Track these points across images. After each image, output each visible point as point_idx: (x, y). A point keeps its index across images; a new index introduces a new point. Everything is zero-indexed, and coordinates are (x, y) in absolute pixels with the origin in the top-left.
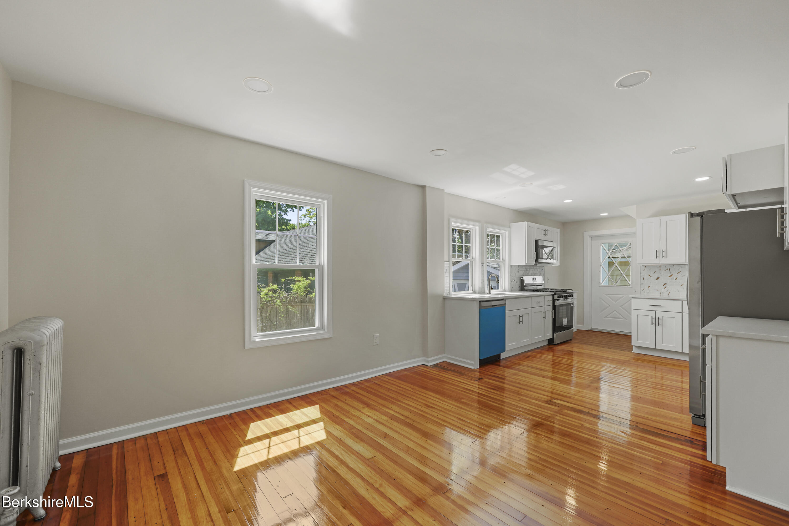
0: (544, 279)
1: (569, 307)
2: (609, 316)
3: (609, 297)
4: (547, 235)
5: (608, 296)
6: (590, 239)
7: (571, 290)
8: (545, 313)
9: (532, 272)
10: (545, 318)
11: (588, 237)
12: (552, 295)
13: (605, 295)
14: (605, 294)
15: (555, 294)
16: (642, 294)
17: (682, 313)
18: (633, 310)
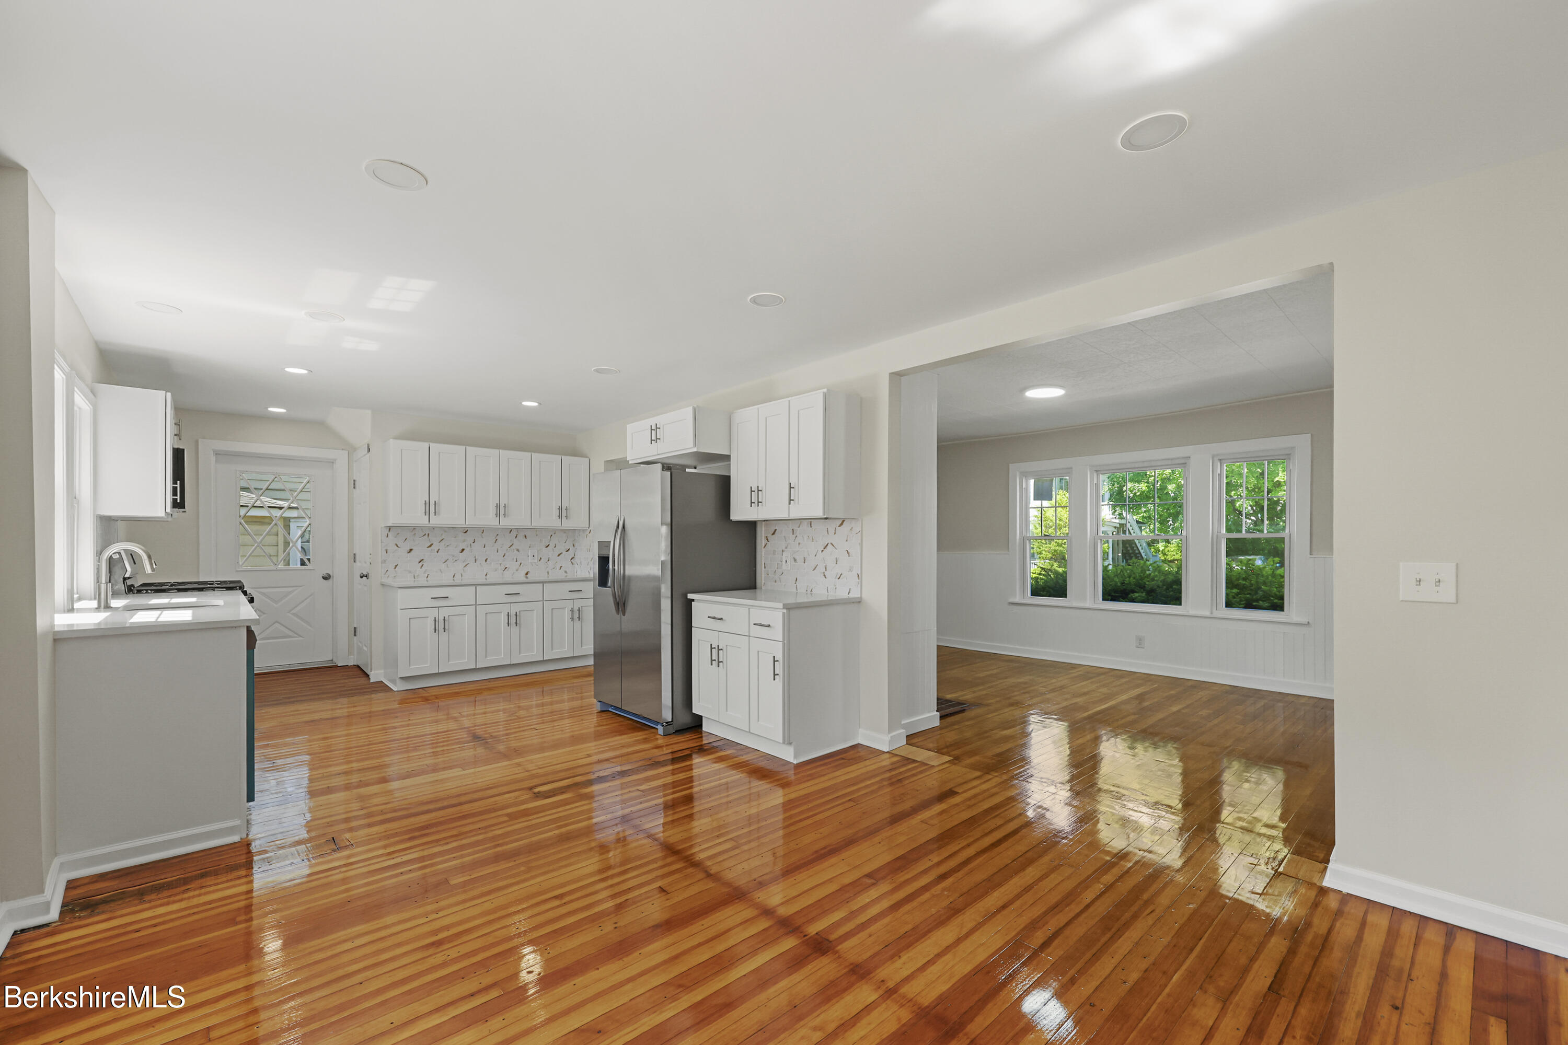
6: (214, 458)
16: (385, 581)
17: (476, 605)
18: (399, 611)
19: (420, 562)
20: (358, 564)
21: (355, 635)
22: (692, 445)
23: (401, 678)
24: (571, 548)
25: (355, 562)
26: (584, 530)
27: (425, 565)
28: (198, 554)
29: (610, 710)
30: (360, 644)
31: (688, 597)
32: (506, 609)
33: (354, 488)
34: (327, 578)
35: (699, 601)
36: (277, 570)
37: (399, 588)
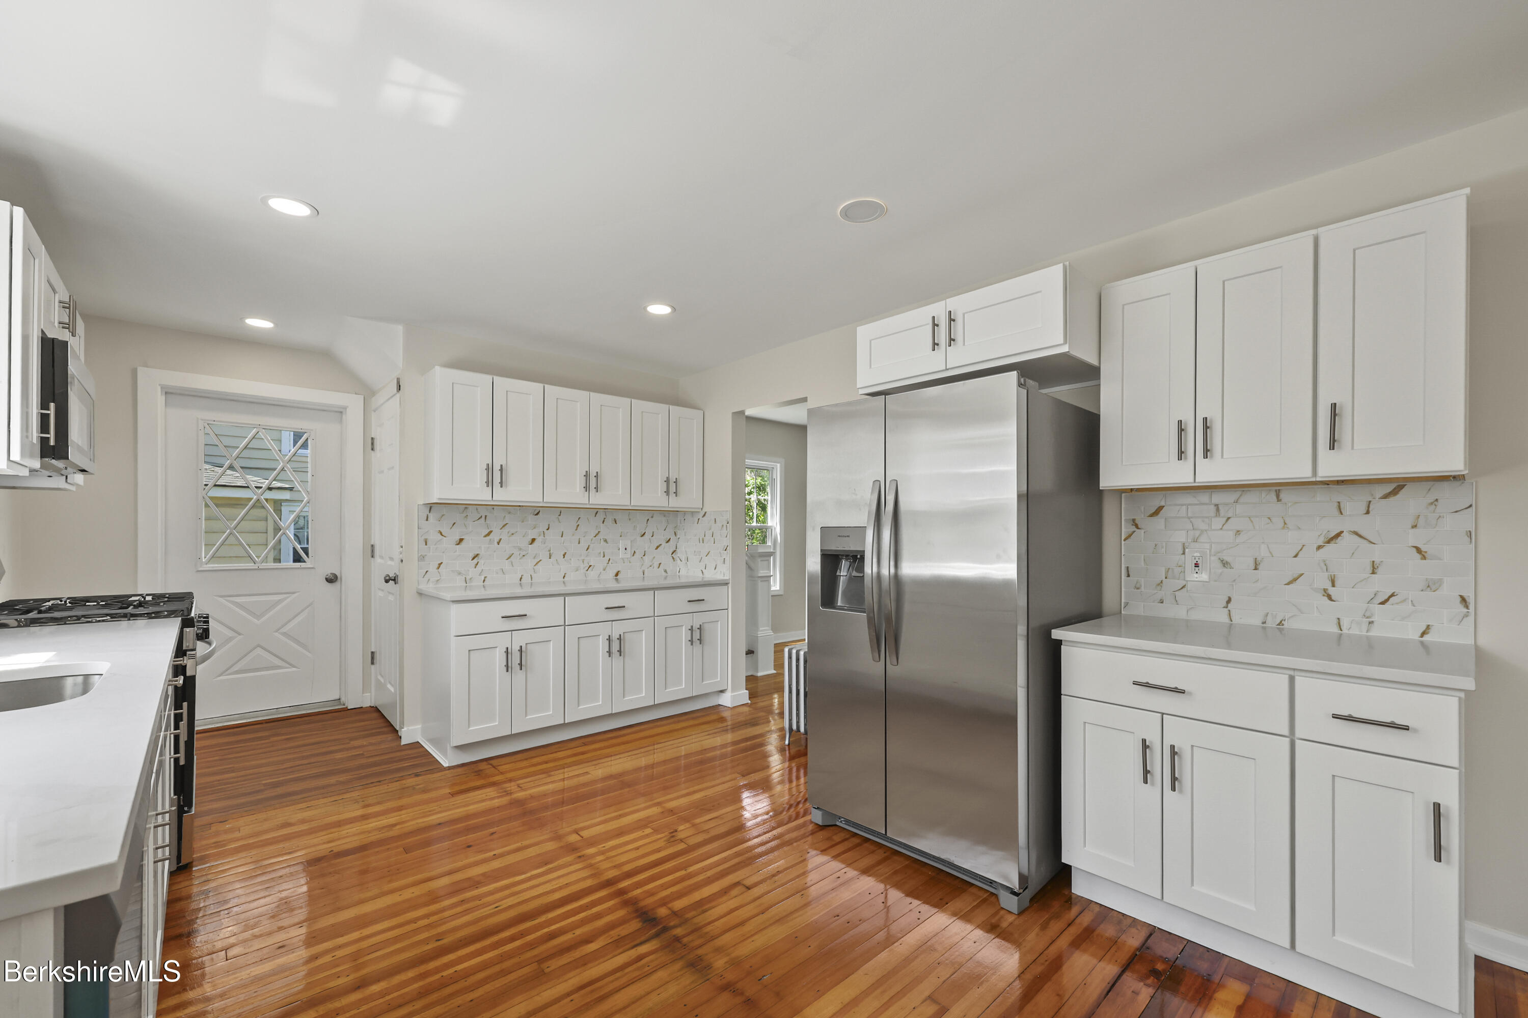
3: (237, 605)
6: (163, 399)
11: (159, 388)
15: (188, 623)
16: (423, 587)
17: (565, 625)
18: (454, 640)
19: (473, 559)
20: (378, 560)
21: (373, 663)
22: (1061, 340)
23: (457, 747)
24: (673, 537)
25: (373, 556)
26: (692, 513)
27: (481, 562)
29: (838, 823)
30: (379, 677)
31: (1053, 637)
32: (604, 630)
33: (373, 449)
34: (332, 579)
35: (1074, 643)
36: (259, 569)
37: (453, 601)
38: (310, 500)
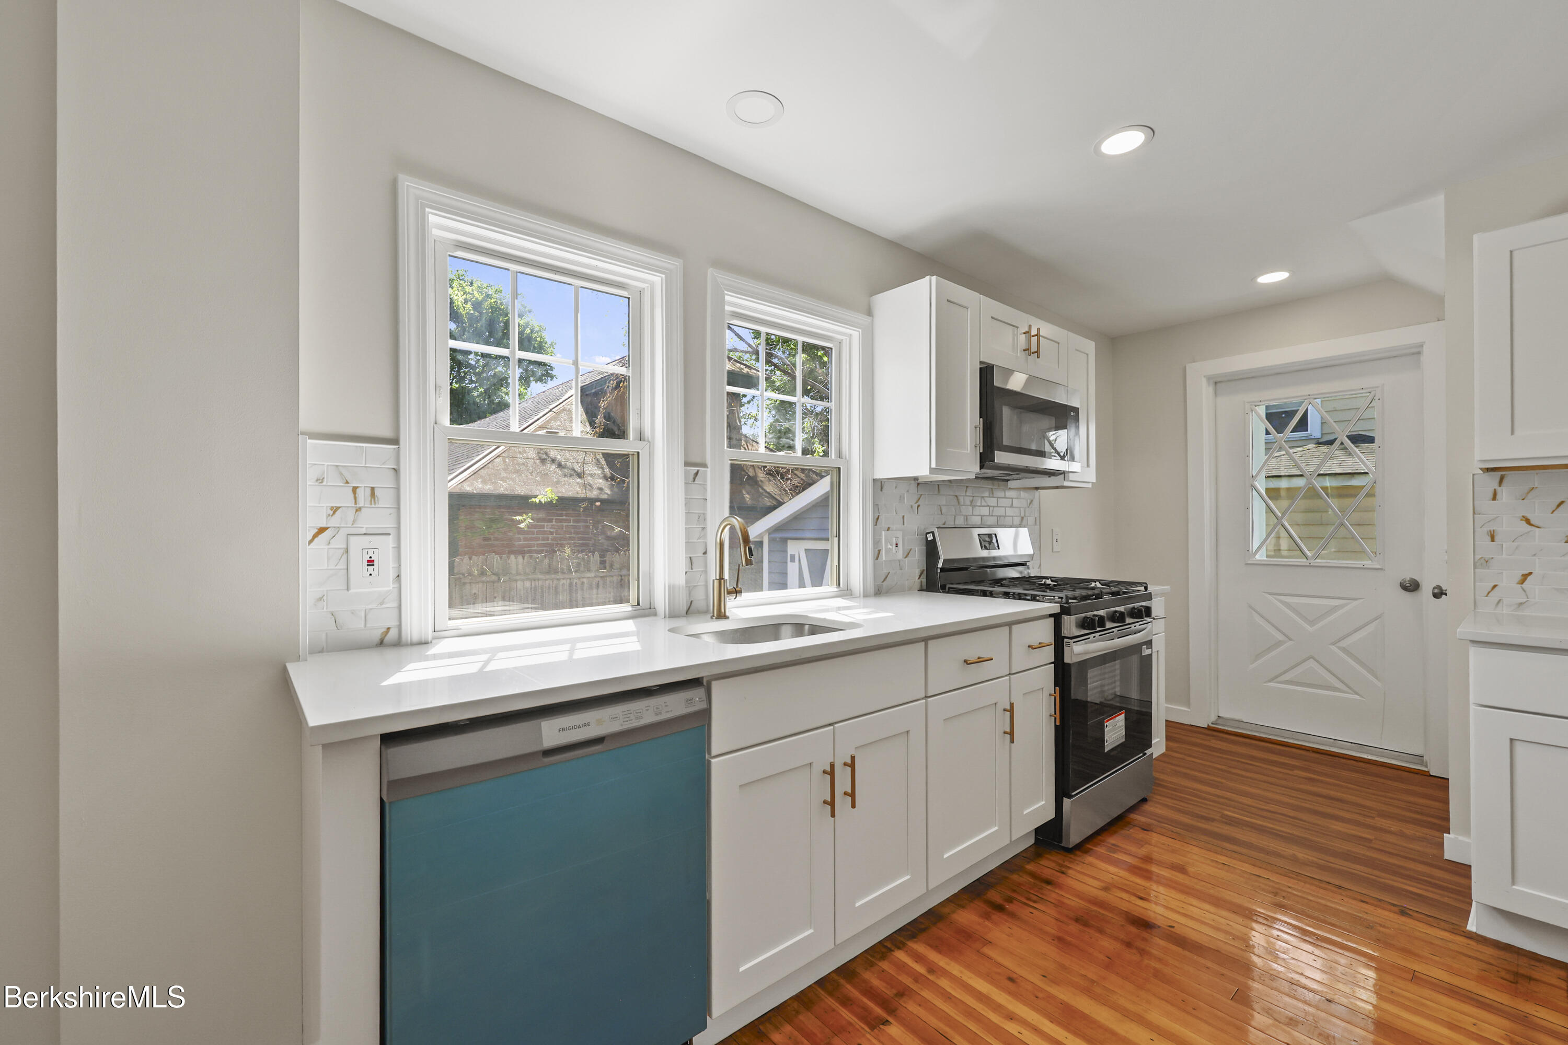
0: (1037, 541)
1: (1135, 659)
2: (1286, 677)
3: (1288, 605)
4: (1037, 352)
5: (1281, 602)
6: (1211, 389)
7: (1141, 584)
8: (1011, 710)
9: (985, 511)
10: (1011, 734)
11: (1204, 381)
12: (1051, 616)
13: (1270, 597)
14: (1270, 594)
15: (1065, 611)
28: (1187, 498)
34: (1410, 587)
36: (1310, 566)
37: (1473, 642)
38: (1376, 480)
